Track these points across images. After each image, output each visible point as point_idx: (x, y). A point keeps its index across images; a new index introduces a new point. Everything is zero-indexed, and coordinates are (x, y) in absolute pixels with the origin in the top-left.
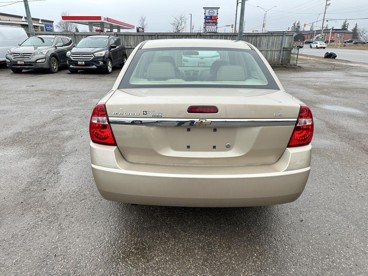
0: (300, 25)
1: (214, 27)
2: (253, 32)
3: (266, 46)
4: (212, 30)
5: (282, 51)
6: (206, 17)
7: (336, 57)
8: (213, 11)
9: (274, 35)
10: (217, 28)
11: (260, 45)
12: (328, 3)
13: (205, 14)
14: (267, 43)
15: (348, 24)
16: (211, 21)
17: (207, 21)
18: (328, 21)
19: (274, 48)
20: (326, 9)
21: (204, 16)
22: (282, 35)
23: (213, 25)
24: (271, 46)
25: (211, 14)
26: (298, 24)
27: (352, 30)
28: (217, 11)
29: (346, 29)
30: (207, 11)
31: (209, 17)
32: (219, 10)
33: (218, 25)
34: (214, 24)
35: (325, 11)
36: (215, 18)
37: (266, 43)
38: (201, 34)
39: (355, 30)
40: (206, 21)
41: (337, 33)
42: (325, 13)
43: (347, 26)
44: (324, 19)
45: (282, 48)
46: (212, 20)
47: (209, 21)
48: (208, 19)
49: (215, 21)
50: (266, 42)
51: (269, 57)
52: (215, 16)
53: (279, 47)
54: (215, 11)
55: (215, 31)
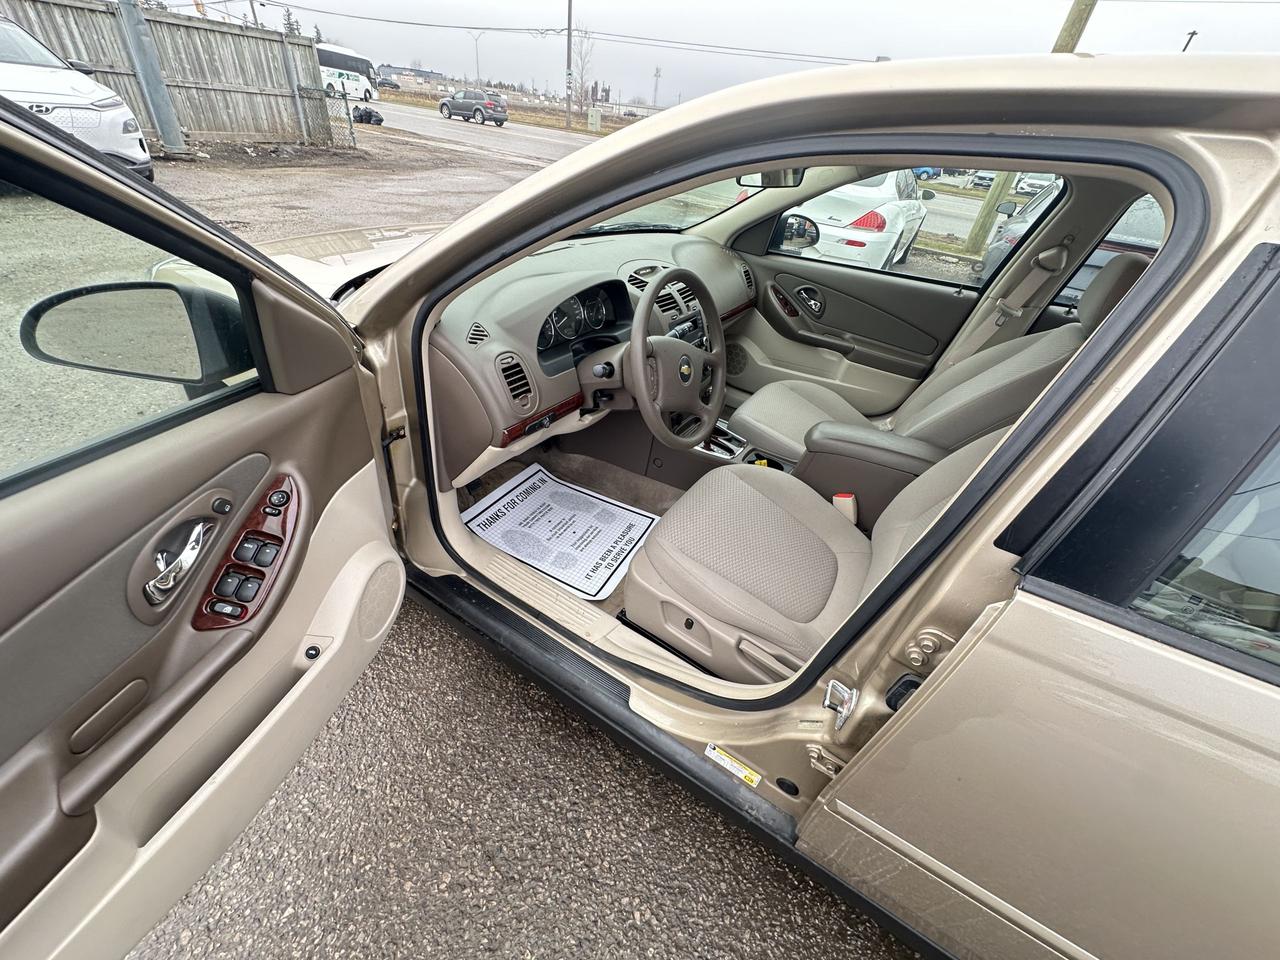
3: (238, 76)
5: (297, 97)
7: (381, 120)
9: (249, 34)
11: (217, 69)
14: (241, 66)
15: (297, 22)
18: (263, 5)
19: (269, 85)
22: (278, 38)
24: (255, 78)
37: (234, 63)
43: (298, 29)
45: (296, 89)
50: (233, 58)
51: (264, 117)
53: (283, 82)
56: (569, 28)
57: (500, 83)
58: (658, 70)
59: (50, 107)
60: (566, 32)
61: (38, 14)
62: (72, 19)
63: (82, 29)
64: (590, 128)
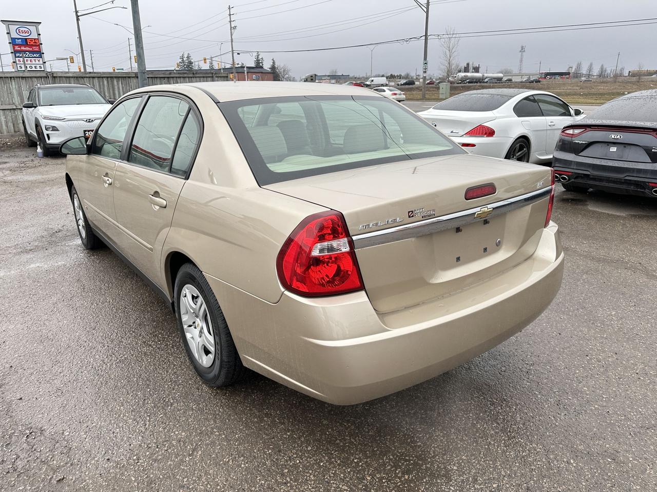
0: (192, 61)
1: (37, 61)
2: (114, 70)
4: (33, 66)
6: (13, 39)
8: (26, 30)
10: (45, 63)
12: (233, 26)
13: (8, 33)
15: (262, 59)
16: (27, 49)
17: (17, 48)
18: (239, 54)
20: (232, 35)
21: (7, 40)
23: (35, 57)
25: (24, 35)
26: (188, 57)
27: (270, 68)
28: (37, 30)
29: (262, 67)
30: (13, 28)
31: (20, 40)
32: (40, 27)
33: (46, 57)
34: (35, 55)
35: (232, 37)
36: (35, 43)
38: (55, 75)
39: (273, 68)
40: (14, 48)
41: (253, 73)
42: (232, 42)
43: (262, 62)
44: (233, 51)
46: (31, 46)
47: (23, 48)
48: (20, 45)
49: (36, 49)
52: (35, 39)
54: (33, 29)
55: (43, 69)
56: (426, 35)
57: (392, 75)
58: (522, 48)
59: (93, 119)
60: (424, 38)
61: (108, 83)
62: (120, 82)
63: (124, 86)
64: (441, 96)
